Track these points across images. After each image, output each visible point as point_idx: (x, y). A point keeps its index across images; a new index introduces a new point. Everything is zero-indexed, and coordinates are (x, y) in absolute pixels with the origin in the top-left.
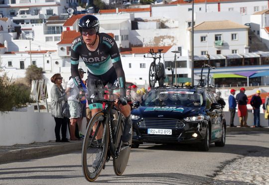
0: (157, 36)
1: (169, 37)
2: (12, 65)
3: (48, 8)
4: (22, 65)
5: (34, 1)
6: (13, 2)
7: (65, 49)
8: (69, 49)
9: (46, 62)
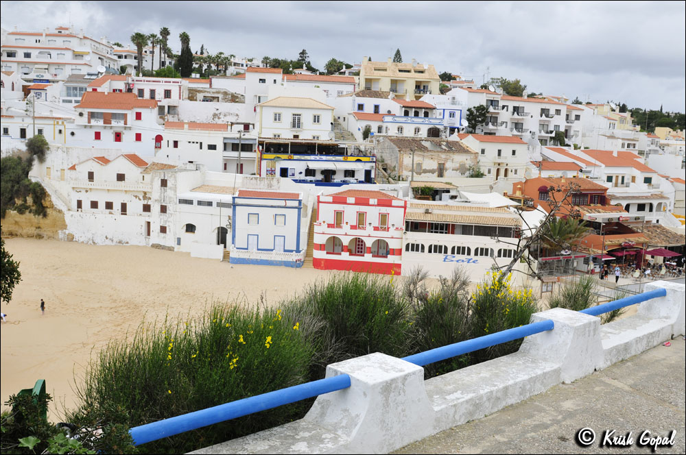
1: (232, 114)
2: (9, 133)
4: (23, 133)
5: (55, 58)
6: (27, 55)
7: (86, 115)
8: (92, 115)
9: (57, 132)
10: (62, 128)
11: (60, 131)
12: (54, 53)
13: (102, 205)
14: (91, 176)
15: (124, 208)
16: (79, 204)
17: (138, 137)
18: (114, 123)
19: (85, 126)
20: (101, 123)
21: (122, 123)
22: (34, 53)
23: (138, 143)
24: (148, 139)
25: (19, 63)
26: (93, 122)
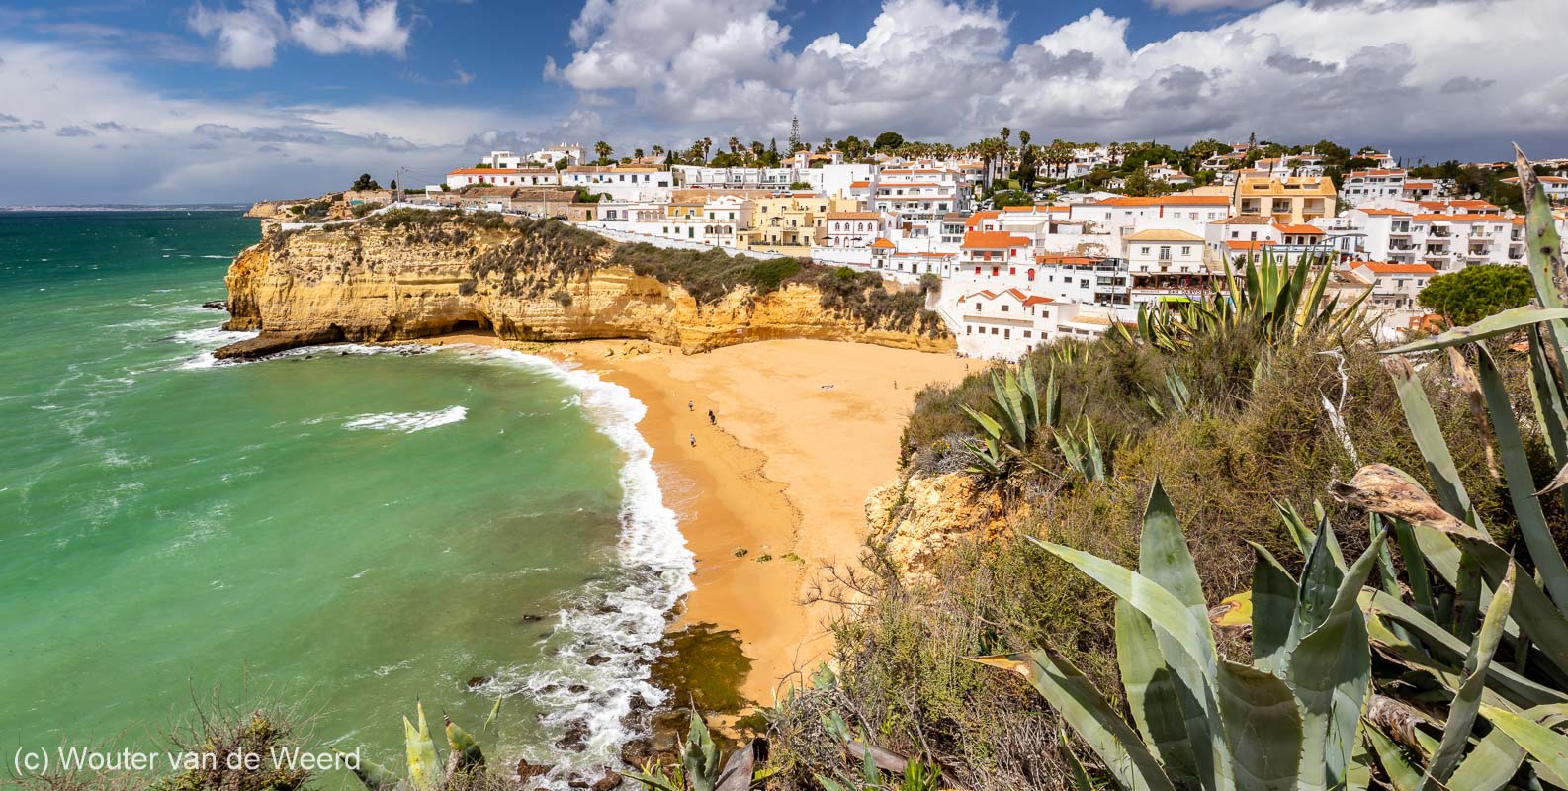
0: (1081, 243)
1: (1098, 246)
3: (941, 202)
4: (915, 269)
5: (924, 193)
6: (900, 192)
7: (969, 254)
8: (976, 254)
9: (943, 267)
10: (948, 264)
11: (946, 267)
12: (923, 190)
13: (988, 330)
14: (979, 306)
15: (1007, 333)
16: (969, 330)
17: (1013, 271)
18: (992, 260)
19: (968, 263)
20: (981, 260)
21: (999, 260)
22: (905, 191)
23: (1013, 276)
24: (1022, 272)
25: (892, 199)
26: (975, 260)
